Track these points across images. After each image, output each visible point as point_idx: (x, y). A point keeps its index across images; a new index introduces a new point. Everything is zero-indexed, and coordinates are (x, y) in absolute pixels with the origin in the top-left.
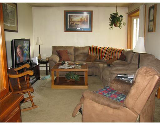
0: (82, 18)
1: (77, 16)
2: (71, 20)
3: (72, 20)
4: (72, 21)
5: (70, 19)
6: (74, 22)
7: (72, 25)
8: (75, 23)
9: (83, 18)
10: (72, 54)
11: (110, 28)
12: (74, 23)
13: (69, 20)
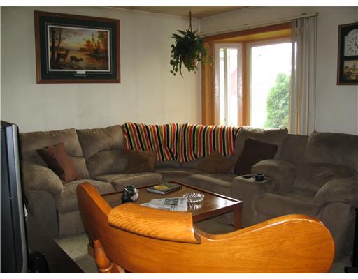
0: (90, 40)
1: (75, 33)
2: (56, 44)
3: (61, 45)
4: (62, 49)
5: (53, 42)
6: (67, 51)
7: (62, 60)
8: (69, 56)
9: (93, 40)
10: (78, 155)
11: (172, 72)
12: (66, 55)
13: (50, 44)
